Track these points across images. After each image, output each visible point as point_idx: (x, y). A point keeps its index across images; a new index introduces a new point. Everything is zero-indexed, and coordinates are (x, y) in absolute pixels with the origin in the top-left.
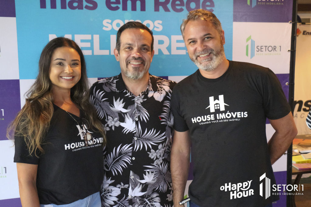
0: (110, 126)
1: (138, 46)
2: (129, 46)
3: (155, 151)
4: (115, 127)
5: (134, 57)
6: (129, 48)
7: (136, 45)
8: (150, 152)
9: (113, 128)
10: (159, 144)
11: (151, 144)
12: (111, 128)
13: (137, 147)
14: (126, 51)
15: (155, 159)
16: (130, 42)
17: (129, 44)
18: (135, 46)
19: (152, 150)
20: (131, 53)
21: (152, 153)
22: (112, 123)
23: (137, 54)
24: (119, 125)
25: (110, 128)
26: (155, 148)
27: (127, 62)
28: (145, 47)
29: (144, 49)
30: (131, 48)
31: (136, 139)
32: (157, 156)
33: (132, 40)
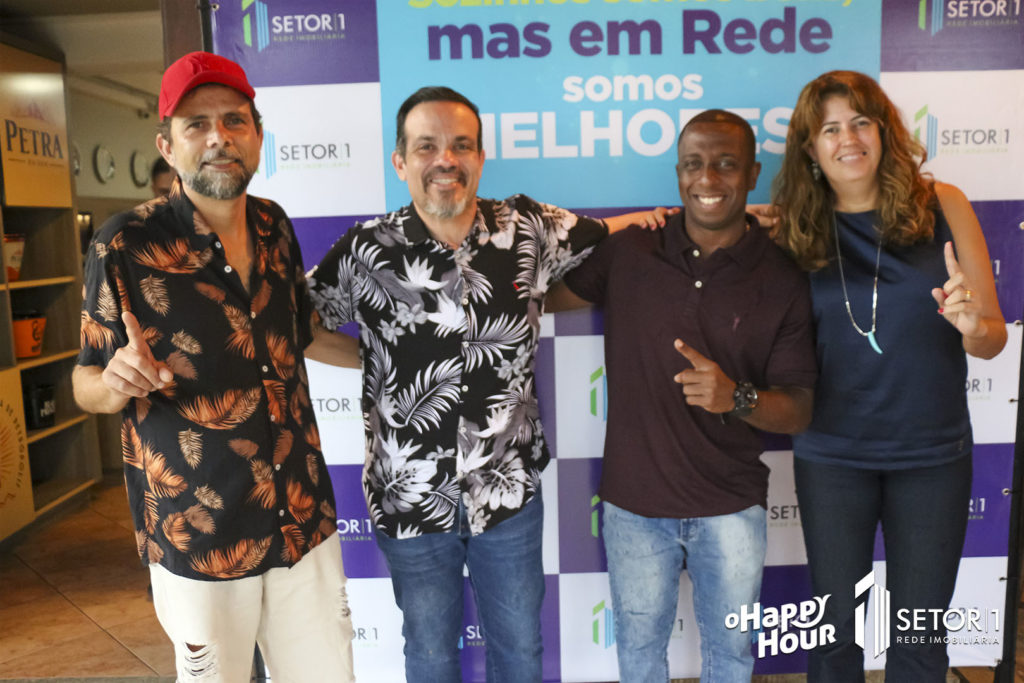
0: (404, 324)
1: (447, 141)
2: (426, 142)
3: (511, 361)
4: (417, 325)
5: (440, 167)
6: (427, 147)
7: (444, 138)
8: (500, 366)
9: (413, 329)
10: (517, 345)
11: (502, 350)
12: (407, 328)
13: (471, 363)
14: (422, 155)
15: (509, 379)
16: (429, 133)
17: (428, 138)
18: (441, 142)
19: (505, 362)
20: (433, 157)
21: (503, 368)
23: (446, 161)
24: (425, 319)
26: (510, 355)
27: (426, 179)
28: (465, 141)
29: (463, 146)
31: (466, 344)
32: (513, 372)
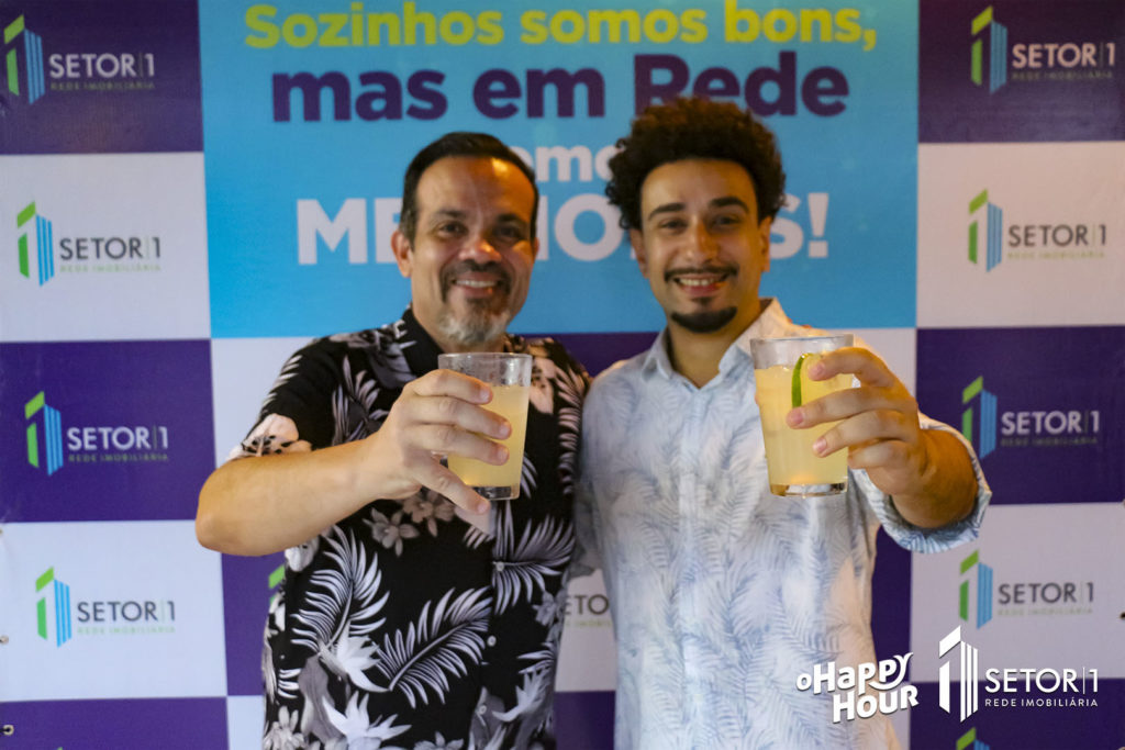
0: (417, 518)
1: (486, 220)
2: (451, 219)
3: (554, 595)
4: (440, 523)
5: (470, 262)
6: (450, 227)
7: (480, 216)
8: (540, 603)
9: (433, 529)
10: (562, 568)
11: (545, 576)
12: (422, 527)
13: (504, 599)
14: (442, 240)
15: (550, 625)
16: (456, 205)
17: (454, 214)
18: (474, 221)
19: (547, 596)
20: (460, 245)
21: (544, 606)
22: (422, 509)
23: (482, 252)
24: (451, 514)
25: (416, 526)
26: (554, 585)
27: (446, 279)
28: (513, 224)
29: (507, 231)
30: (457, 229)
31: (500, 566)
32: (555, 613)
33: (465, 198)
